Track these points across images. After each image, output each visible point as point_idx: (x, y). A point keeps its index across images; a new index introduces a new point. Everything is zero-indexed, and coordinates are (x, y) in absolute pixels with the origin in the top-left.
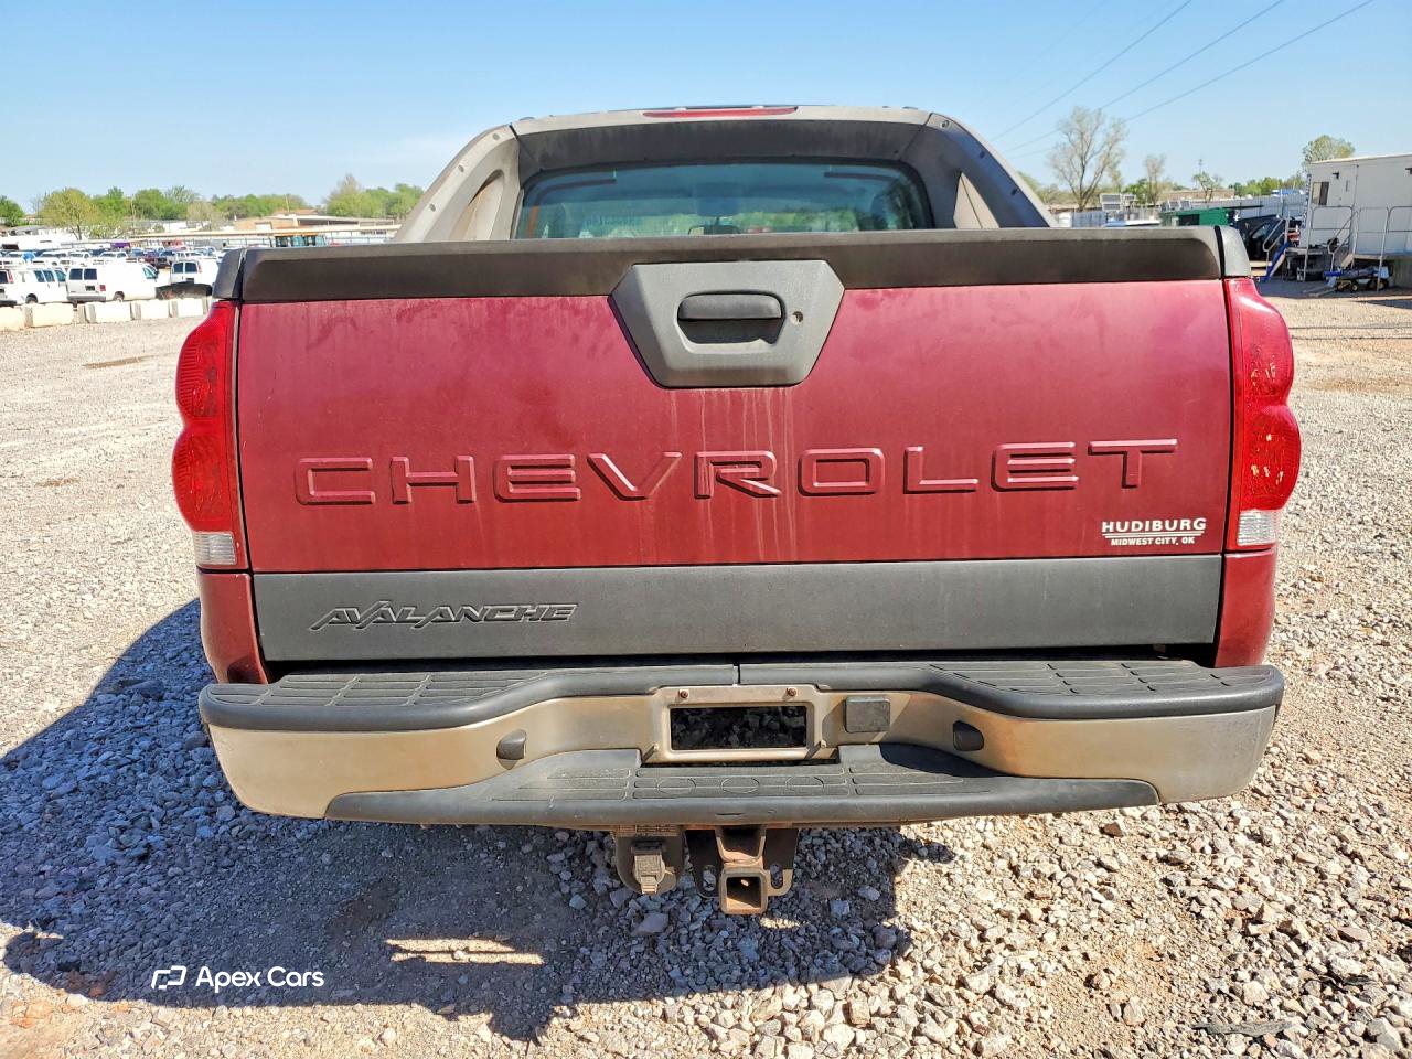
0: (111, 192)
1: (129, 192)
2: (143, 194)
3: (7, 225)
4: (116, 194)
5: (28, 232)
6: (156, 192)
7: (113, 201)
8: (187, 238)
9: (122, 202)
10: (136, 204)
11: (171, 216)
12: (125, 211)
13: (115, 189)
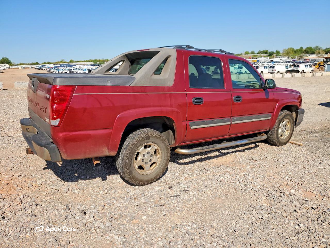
0: (300, 48)
1: (304, 48)
2: (308, 48)
3: (277, 56)
4: (301, 48)
5: (280, 57)
6: (311, 48)
7: (300, 50)
8: (310, 59)
9: (302, 50)
10: (305, 51)
11: (313, 53)
12: (302, 52)
13: (301, 47)
